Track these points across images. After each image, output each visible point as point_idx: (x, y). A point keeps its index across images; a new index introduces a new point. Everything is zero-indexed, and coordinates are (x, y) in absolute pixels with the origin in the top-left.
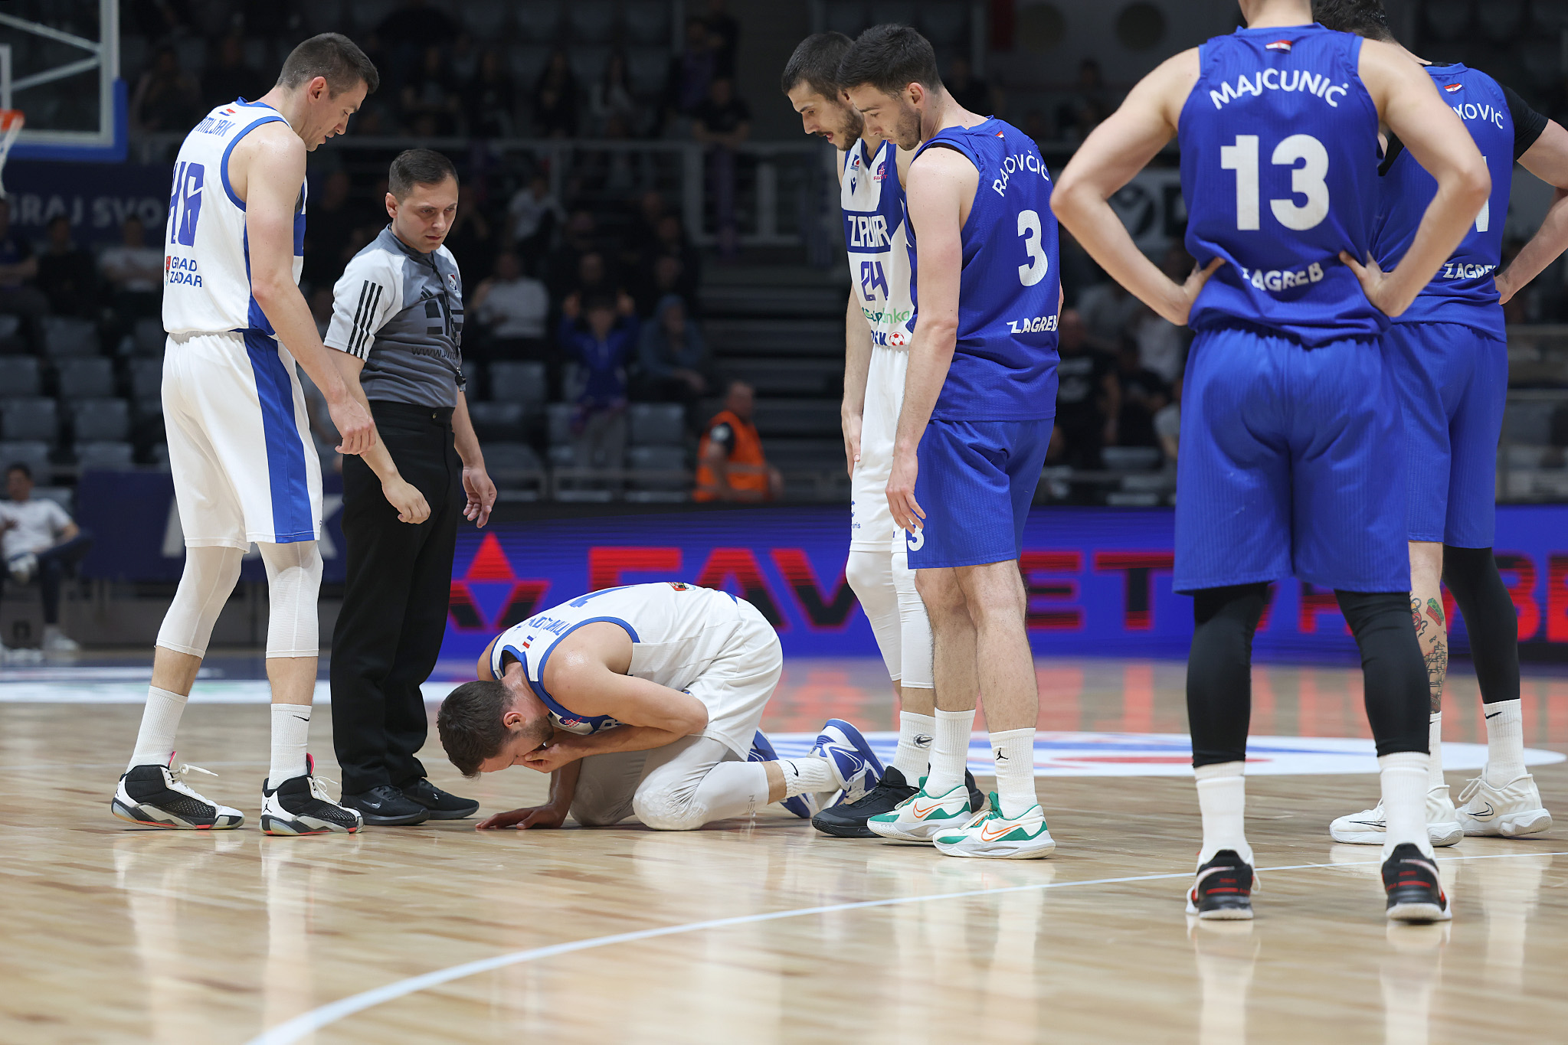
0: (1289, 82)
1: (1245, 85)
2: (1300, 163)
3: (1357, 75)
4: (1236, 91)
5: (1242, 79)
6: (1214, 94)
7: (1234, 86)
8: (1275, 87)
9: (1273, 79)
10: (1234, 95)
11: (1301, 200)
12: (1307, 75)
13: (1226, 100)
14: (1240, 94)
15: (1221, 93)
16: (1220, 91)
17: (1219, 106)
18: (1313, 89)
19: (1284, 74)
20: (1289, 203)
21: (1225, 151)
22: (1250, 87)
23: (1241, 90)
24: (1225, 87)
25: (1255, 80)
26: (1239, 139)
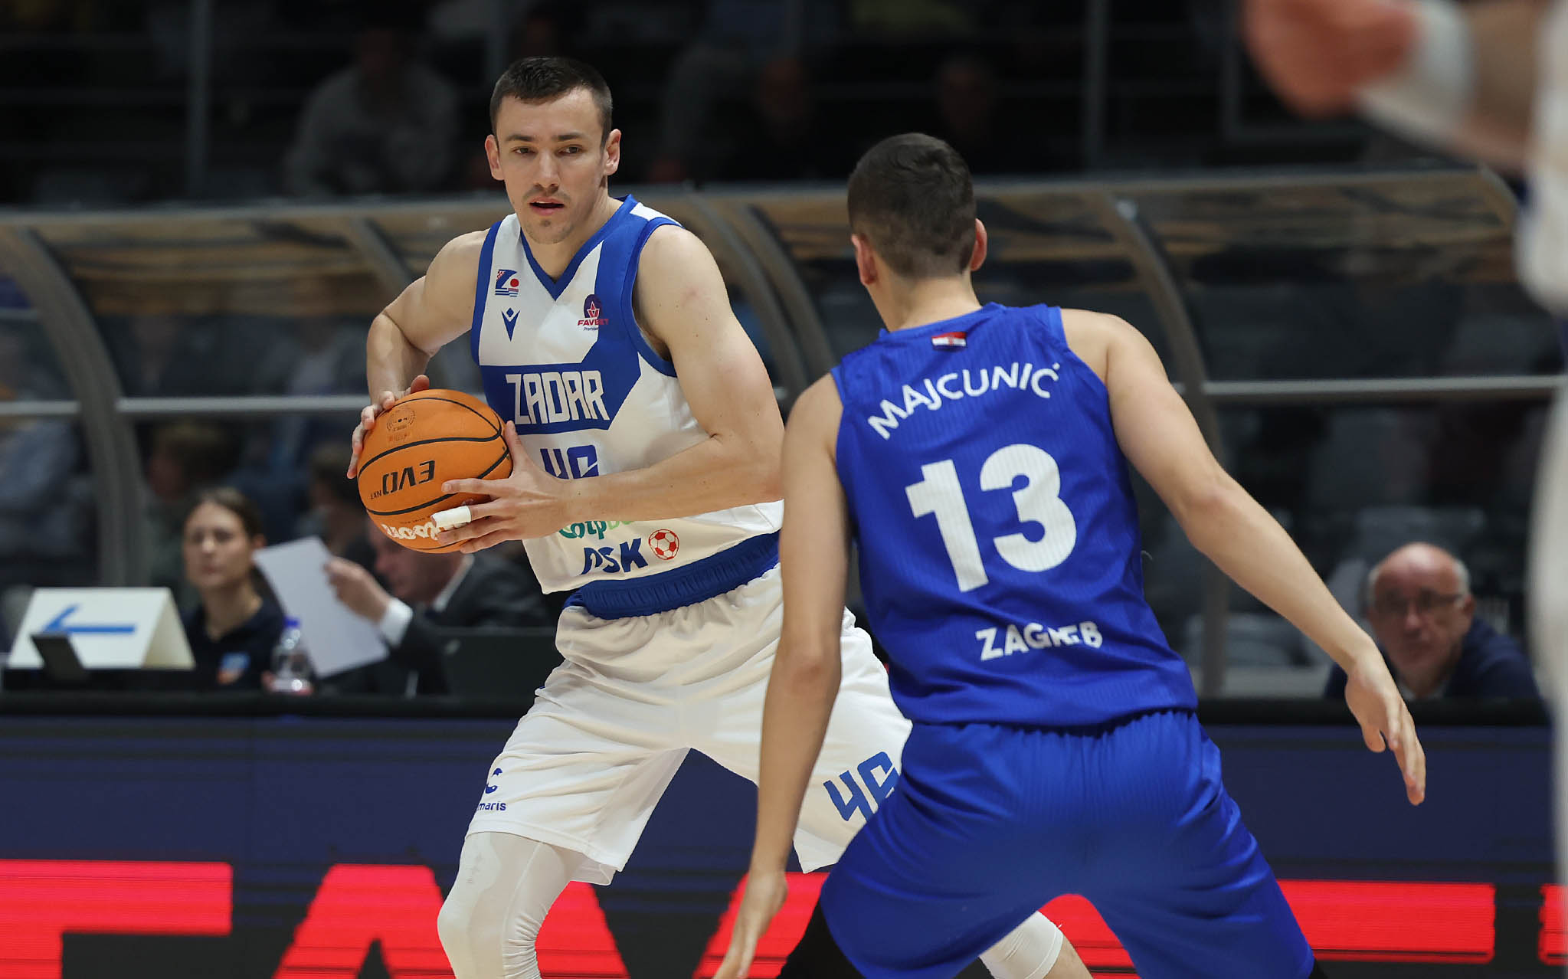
0: (976, 383)
1: (913, 398)
2: (1021, 482)
3: (1068, 350)
4: (904, 409)
5: (907, 390)
6: (875, 422)
7: (899, 402)
8: (958, 395)
9: (952, 386)
10: (903, 414)
11: (1035, 532)
12: (999, 371)
13: (893, 423)
14: (910, 411)
15: (885, 417)
16: (883, 415)
17: (886, 435)
18: (1012, 382)
19: (966, 374)
20: (1019, 538)
21: (913, 492)
22: (921, 399)
23: (910, 406)
24: (887, 406)
25: (927, 391)
26: (928, 470)
